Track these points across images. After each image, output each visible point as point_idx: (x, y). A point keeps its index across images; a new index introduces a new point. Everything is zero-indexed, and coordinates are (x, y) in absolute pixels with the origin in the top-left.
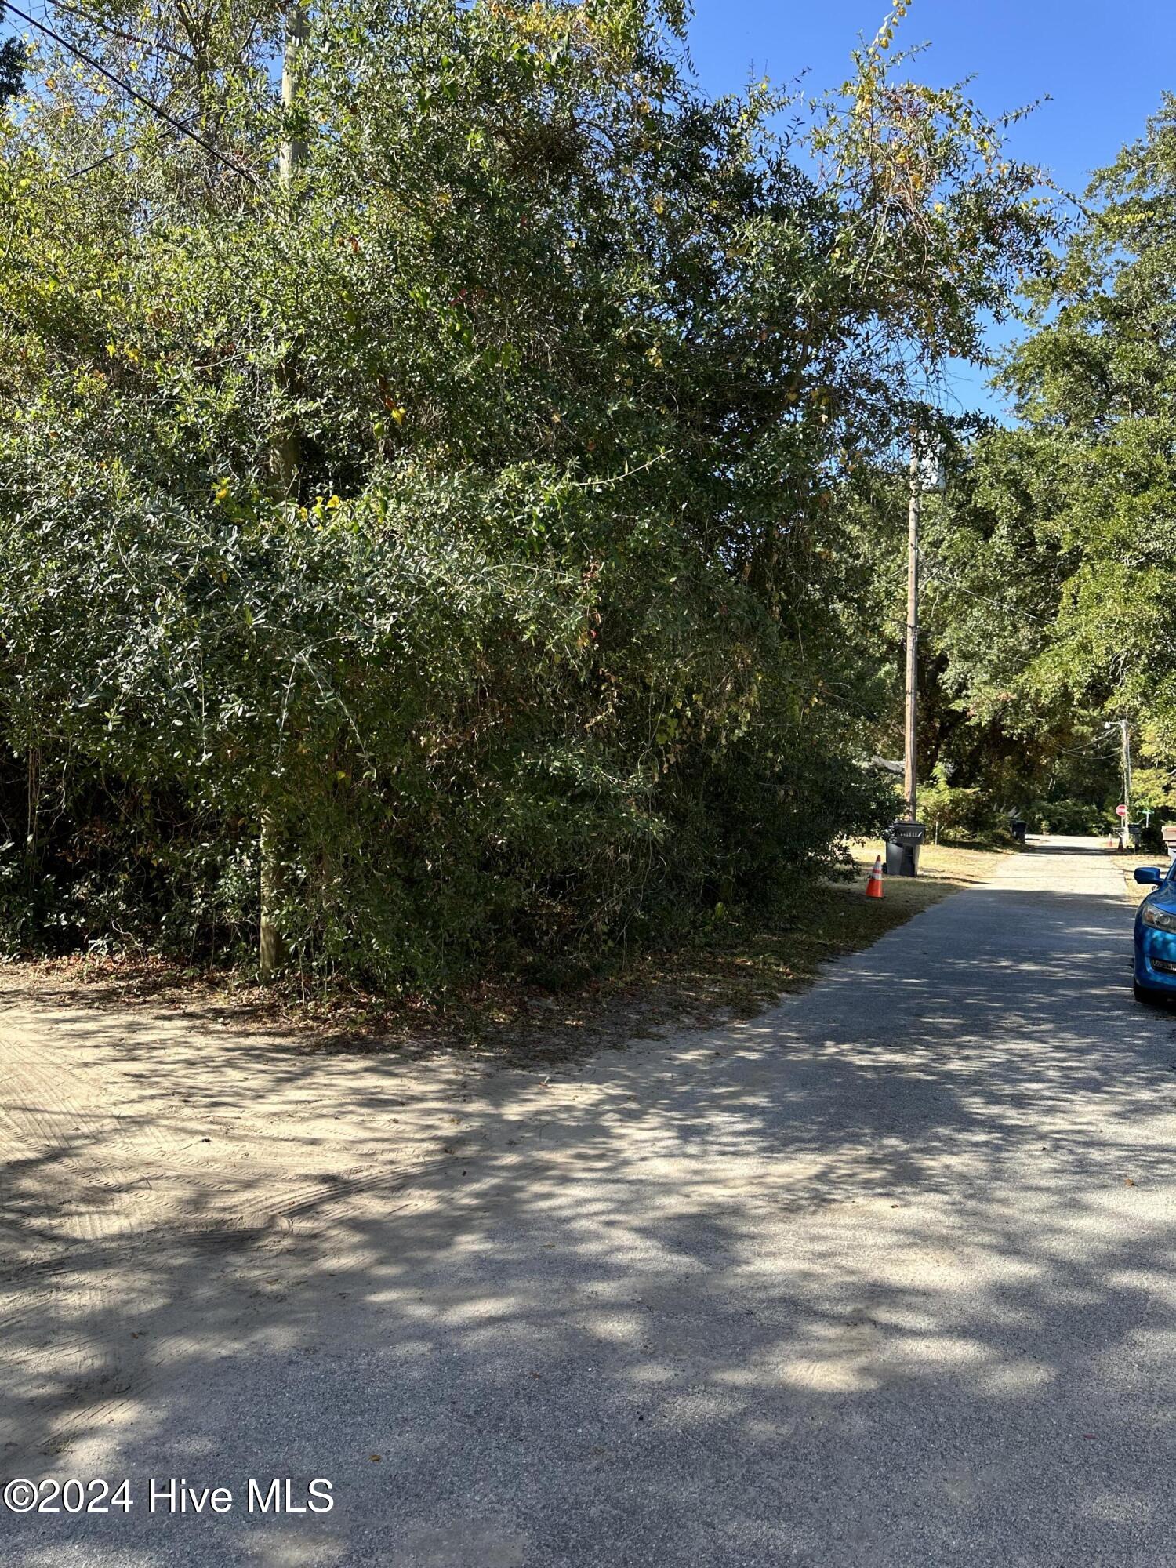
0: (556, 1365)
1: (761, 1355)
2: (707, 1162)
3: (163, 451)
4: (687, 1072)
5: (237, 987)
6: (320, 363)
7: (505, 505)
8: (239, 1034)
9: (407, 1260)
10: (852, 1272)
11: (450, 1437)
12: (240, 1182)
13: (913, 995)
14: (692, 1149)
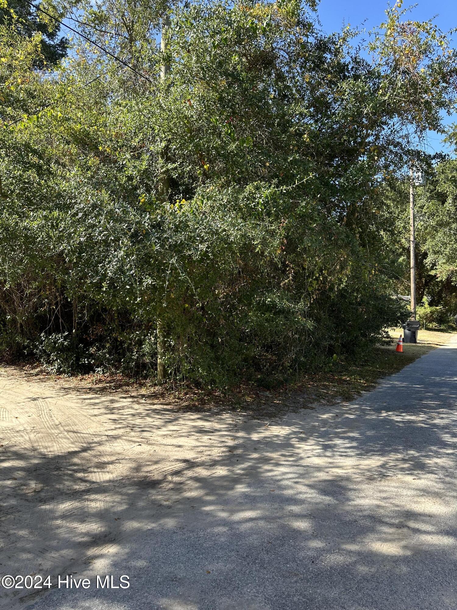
0: (277, 538)
1: (361, 539)
2: (335, 459)
3: (120, 185)
4: (325, 423)
5: (150, 386)
6: (177, 149)
7: (248, 199)
8: (151, 404)
9: (217, 494)
10: (397, 506)
11: (237, 566)
12: (153, 461)
13: (418, 392)
14: (328, 454)
